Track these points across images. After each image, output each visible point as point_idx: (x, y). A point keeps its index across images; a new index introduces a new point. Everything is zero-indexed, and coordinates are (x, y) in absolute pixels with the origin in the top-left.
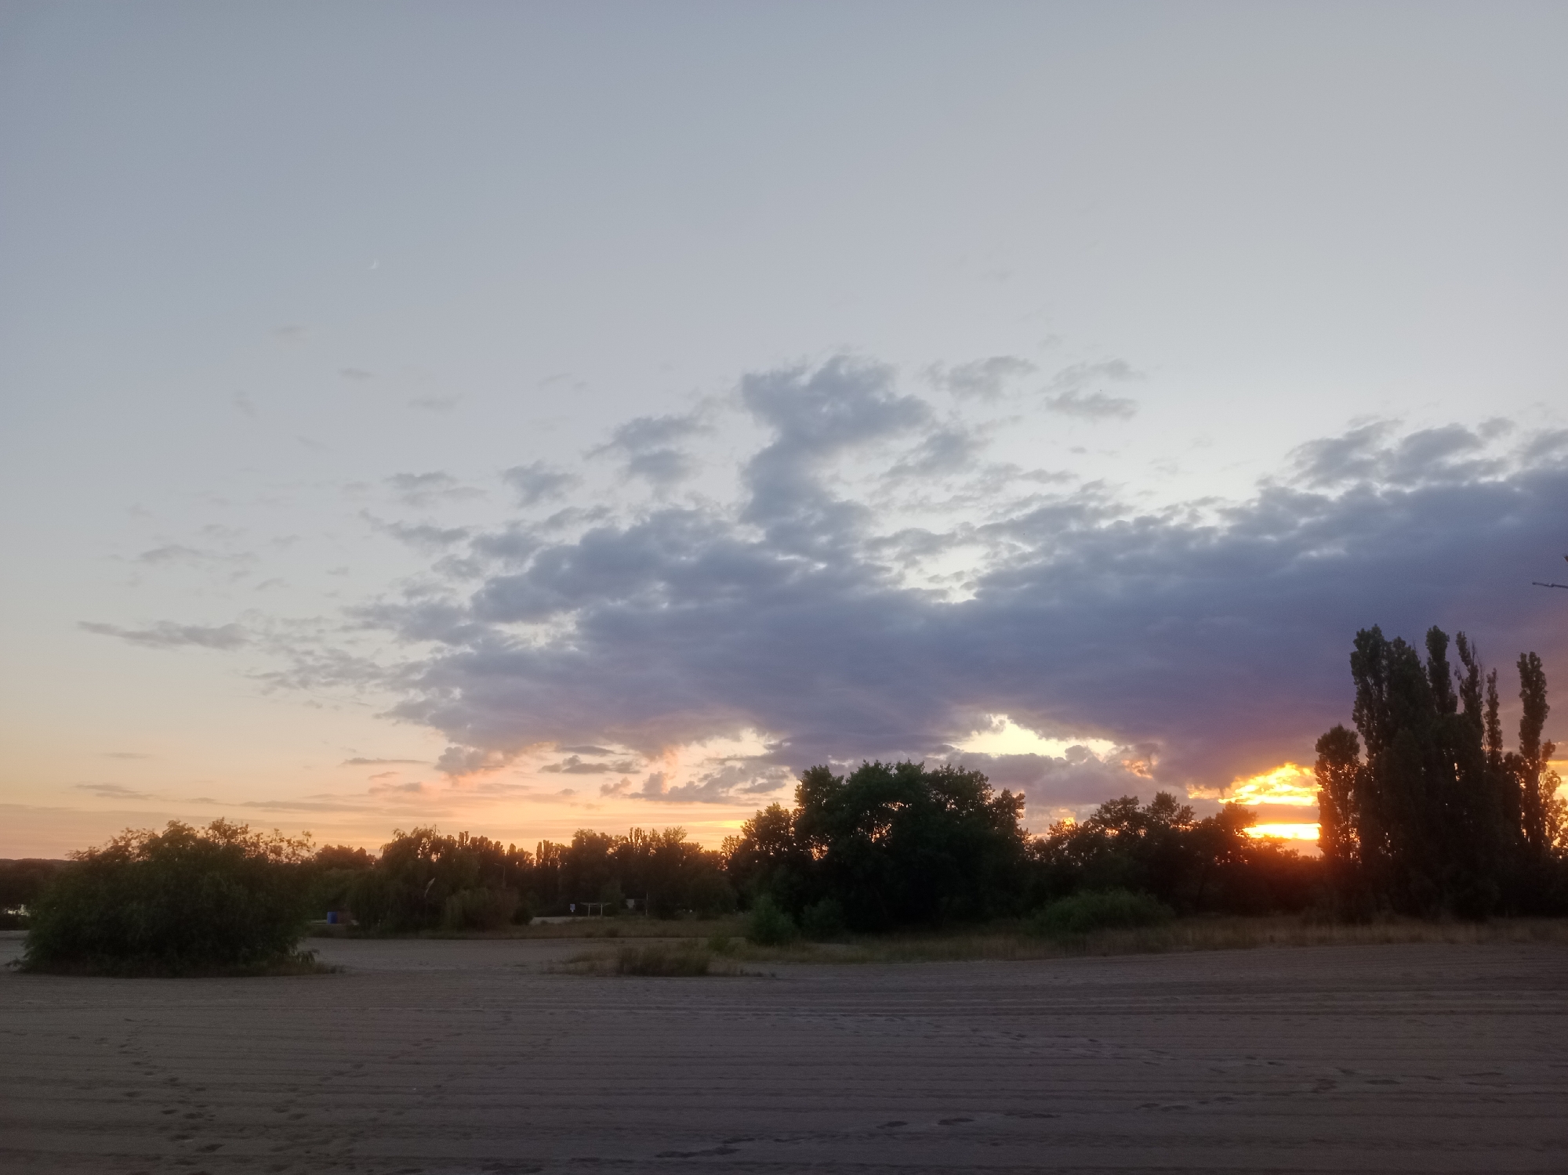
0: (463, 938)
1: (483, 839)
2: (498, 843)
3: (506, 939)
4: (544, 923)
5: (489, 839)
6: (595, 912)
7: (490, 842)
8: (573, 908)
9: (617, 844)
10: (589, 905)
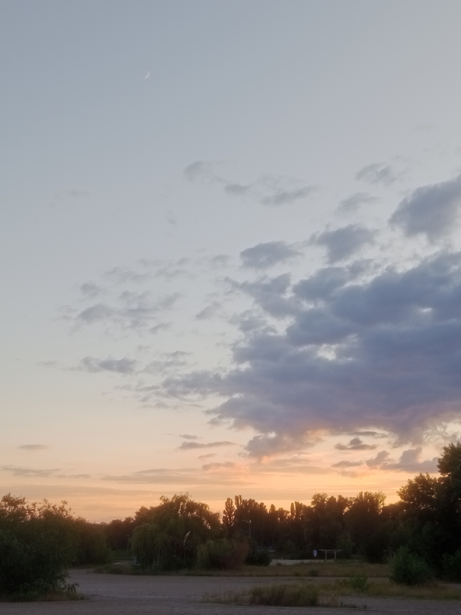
0: (208, 575)
1: (251, 501)
2: (262, 504)
3: (239, 576)
4: (279, 565)
5: (256, 501)
6: (330, 556)
7: (257, 503)
8: (315, 553)
9: (351, 505)
10: (326, 551)
